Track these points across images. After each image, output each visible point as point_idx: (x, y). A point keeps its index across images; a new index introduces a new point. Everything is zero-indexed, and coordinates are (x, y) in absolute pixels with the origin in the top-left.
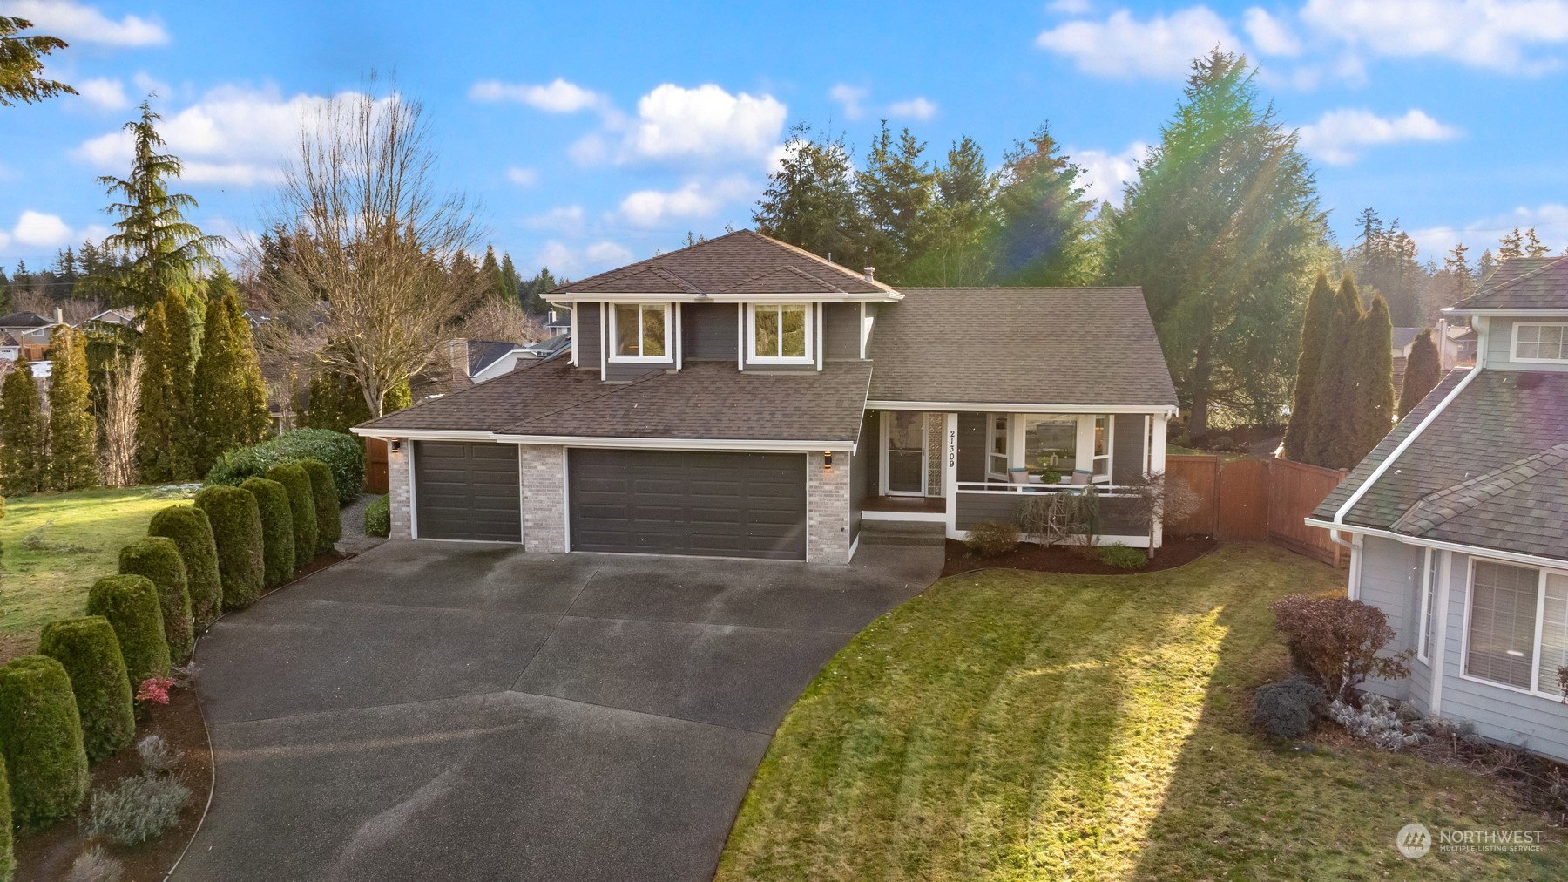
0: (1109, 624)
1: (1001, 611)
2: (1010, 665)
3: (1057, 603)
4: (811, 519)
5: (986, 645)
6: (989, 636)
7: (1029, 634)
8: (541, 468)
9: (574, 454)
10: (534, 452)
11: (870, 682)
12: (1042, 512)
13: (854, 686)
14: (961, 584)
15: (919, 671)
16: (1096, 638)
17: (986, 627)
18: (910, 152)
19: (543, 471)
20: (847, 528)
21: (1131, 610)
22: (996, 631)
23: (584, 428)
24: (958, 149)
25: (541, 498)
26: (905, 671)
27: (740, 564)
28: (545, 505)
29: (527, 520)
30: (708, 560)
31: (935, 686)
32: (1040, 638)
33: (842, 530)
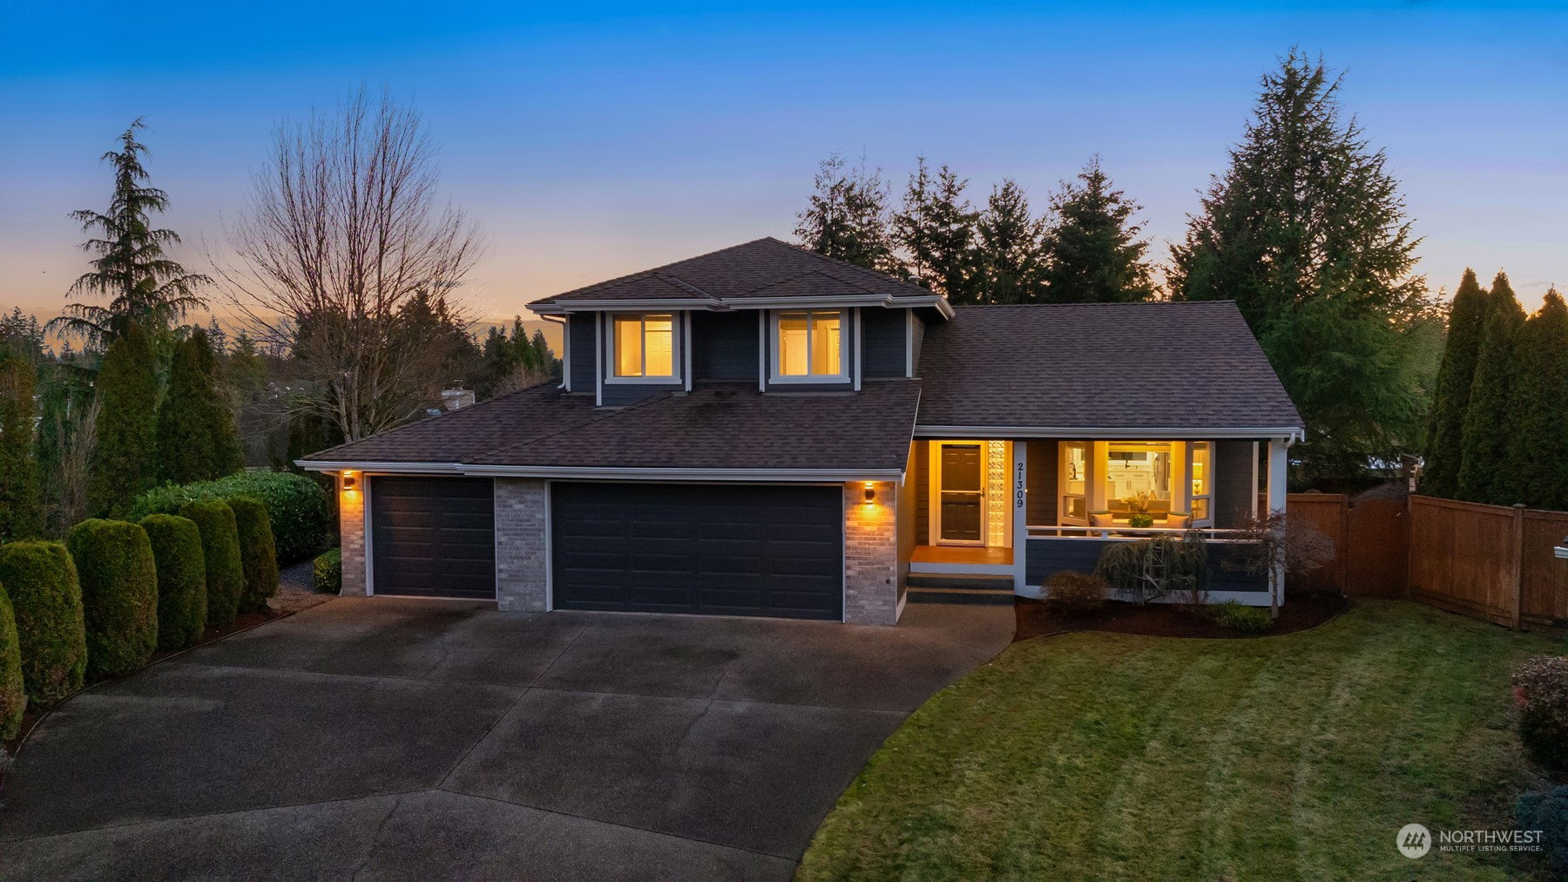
0: (1245, 701)
1: (1100, 683)
2: (1125, 757)
3: (1170, 673)
4: (848, 568)
5: (1087, 729)
6: (1091, 716)
7: (1143, 713)
8: (518, 506)
9: (560, 489)
10: (510, 487)
11: (934, 780)
12: (1135, 561)
13: (913, 787)
14: (1040, 649)
15: (1001, 765)
16: (1235, 720)
17: (1083, 704)
18: (950, 190)
19: (520, 510)
20: (894, 579)
21: (1270, 683)
22: (1098, 710)
23: (570, 457)
24: (1000, 193)
25: (518, 543)
26: (982, 765)
27: (760, 625)
28: (523, 553)
29: (500, 571)
30: (721, 620)
31: (1027, 787)
32: (1159, 719)
33: (888, 582)
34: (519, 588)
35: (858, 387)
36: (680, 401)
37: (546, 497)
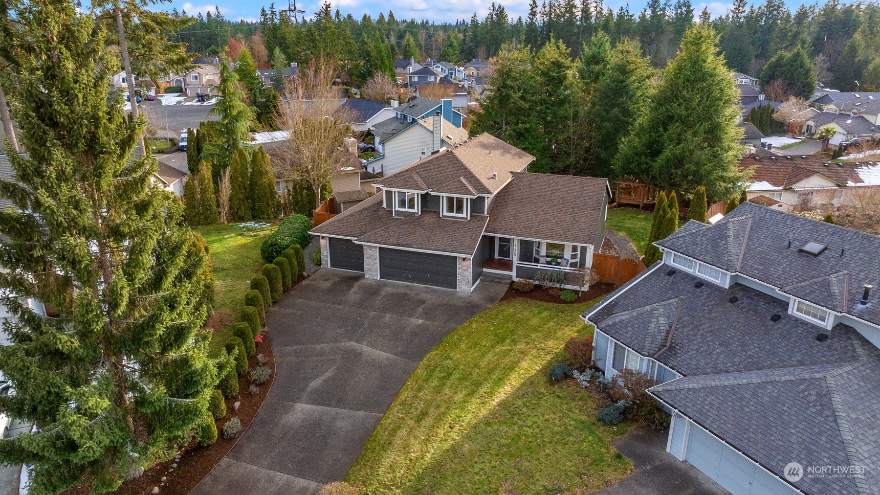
0: (541, 329)
1: (510, 320)
2: (499, 344)
3: (531, 317)
4: (458, 277)
5: (496, 335)
6: (500, 331)
7: (512, 331)
8: (370, 252)
10: (368, 246)
11: (454, 347)
13: (449, 348)
14: (504, 305)
15: (470, 344)
16: (532, 335)
22: (503, 329)
23: (384, 242)
25: (370, 261)
26: (466, 344)
27: (434, 290)
28: (372, 263)
29: (366, 268)
30: (425, 287)
31: (472, 350)
32: (515, 333)
33: (469, 282)
34: (371, 273)
35: (469, 219)
36: (418, 218)
37: (378, 250)
